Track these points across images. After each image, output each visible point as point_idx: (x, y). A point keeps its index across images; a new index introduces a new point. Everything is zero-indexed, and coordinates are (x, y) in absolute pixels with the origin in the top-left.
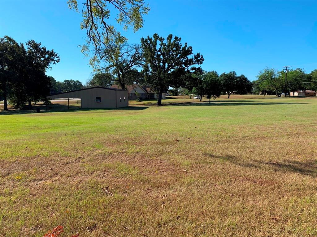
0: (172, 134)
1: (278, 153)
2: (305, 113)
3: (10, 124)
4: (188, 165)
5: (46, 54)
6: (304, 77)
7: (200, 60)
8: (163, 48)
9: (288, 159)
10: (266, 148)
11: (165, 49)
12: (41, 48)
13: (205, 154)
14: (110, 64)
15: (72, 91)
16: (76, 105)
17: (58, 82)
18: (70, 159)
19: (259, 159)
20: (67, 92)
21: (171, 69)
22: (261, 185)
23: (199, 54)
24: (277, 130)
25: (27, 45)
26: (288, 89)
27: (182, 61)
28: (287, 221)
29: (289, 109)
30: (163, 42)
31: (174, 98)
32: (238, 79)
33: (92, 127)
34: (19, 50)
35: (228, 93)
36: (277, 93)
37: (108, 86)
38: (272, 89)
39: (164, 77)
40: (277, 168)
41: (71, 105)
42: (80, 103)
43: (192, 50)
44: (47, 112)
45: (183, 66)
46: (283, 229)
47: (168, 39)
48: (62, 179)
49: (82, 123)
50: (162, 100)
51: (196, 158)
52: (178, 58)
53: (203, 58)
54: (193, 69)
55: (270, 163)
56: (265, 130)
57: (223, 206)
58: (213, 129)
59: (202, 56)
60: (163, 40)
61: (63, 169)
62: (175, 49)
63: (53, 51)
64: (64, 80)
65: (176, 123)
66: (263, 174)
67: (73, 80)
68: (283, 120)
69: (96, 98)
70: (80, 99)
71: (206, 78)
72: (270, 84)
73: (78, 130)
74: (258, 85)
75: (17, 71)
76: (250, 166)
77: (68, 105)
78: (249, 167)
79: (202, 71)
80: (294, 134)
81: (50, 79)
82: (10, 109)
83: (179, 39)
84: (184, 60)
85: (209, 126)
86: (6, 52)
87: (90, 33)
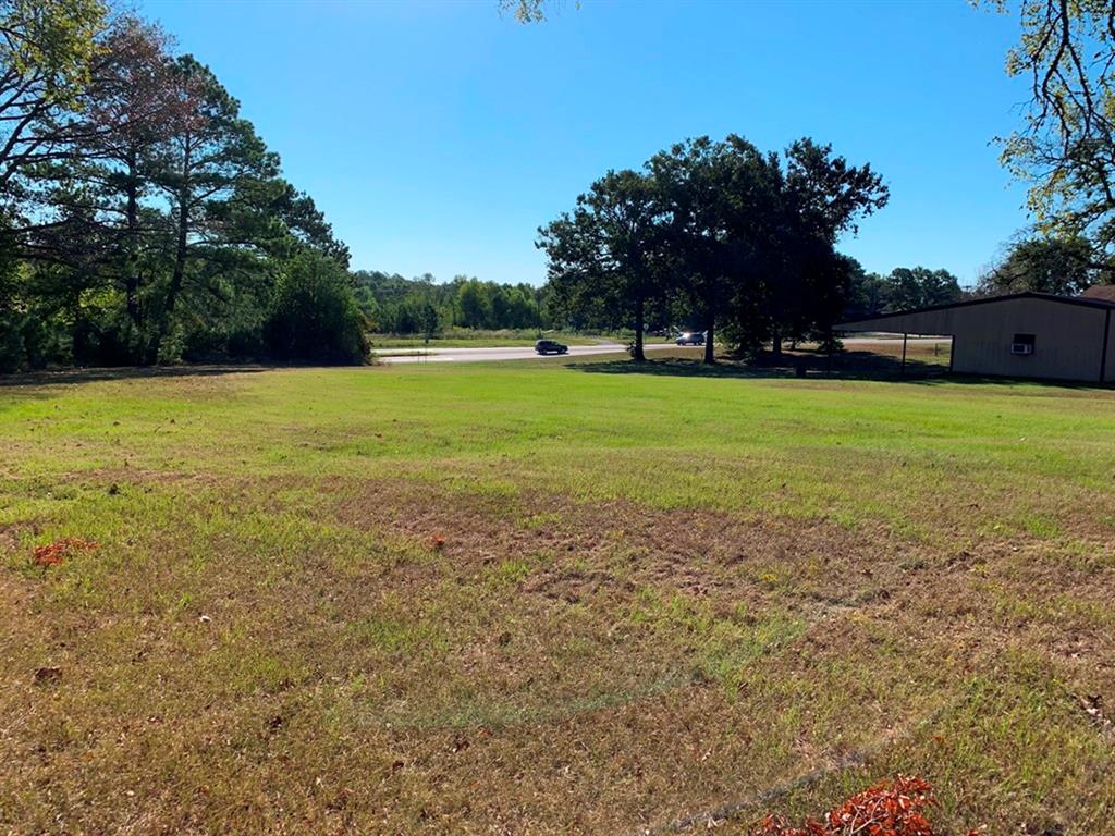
3: (725, 405)
5: (845, 181)
12: (830, 163)
14: (1091, 200)
15: (920, 310)
16: (932, 360)
17: (872, 278)
18: (928, 553)
20: (903, 313)
25: (787, 156)
33: (1004, 449)
34: (764, 176)
37: (1069, 290)
41: (913, 357)
42: (949, 355)
44: (830, 378)
48: (907, 618)
49: (958, 428)
61: (908, 584)
63: (867, 168)
64: (893, 269)
67: (925, 268)
69: (1016, 336)
70: (950, 341)
73: (950, 453)
75: (752, 244)
77: (901, 357)
81: (848, 266)
82: (719, 361)
86: (727, 183)
87: (1049, 84)
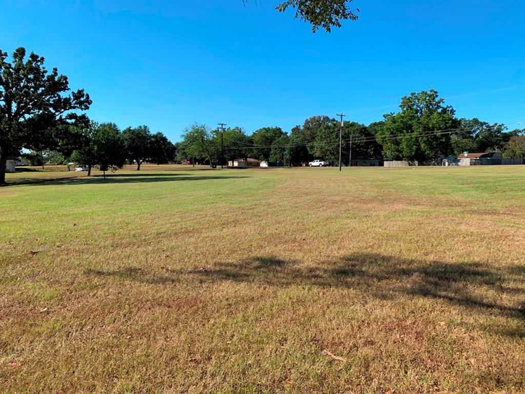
0: (22, 242)
1: (207, 253)
2: (245, 191)
4: (52, 298)
6: (244, 140)
7: (84, 102)
8: (5, 72)
9: (219, 261)
10: (191, 247)
11: (10, 74)
13: (89, 272)
19: (179, 268)
21: (24, 113)
22: (179, 310)
23: (83, 91)
24: (207, 218)
26: (225, 156)
27: (48, 100)
28: (211, 358)
29: (226, 186)
30: (4, 61)
31: (34, 171)
32: (153, 139)
35: (138, 162)
36: (210, 162)
38: (204, 156)
39: (10, 128)
40: (204, 277)
43: (67, 83)
45: (51, 109)
46: (204, 373)
47: (15, 56)
50: (6, 174)
51: (70, 281)
52: (39, 94)
53: (90, 99)
54: (71, 116)
55: (195, 271)
56: (191, 220)
57: (112, 362)
58: (107, 224)
59: (88, 95)
60: (4, 57)
62: (32, 77)
65: (35, 219)
66: (182, 291)
68: (217, 203)
71: (96, 134)
72: (201, 149)
74: (184, 149)
76: (163, 281)
78: (163, 283)
79: (88, 121)
80: (230, 223)
83: (39, 59)
84: (51, 100)
85: (101, 221)
